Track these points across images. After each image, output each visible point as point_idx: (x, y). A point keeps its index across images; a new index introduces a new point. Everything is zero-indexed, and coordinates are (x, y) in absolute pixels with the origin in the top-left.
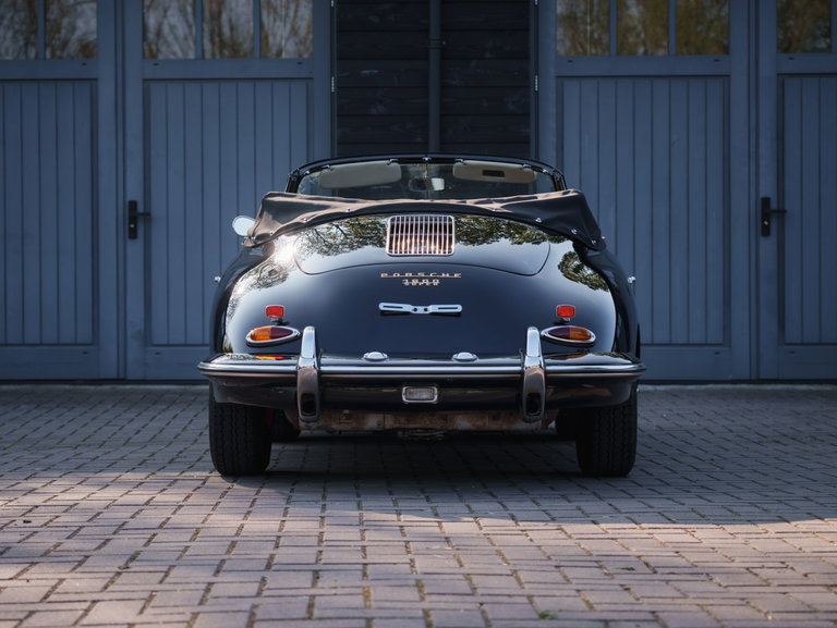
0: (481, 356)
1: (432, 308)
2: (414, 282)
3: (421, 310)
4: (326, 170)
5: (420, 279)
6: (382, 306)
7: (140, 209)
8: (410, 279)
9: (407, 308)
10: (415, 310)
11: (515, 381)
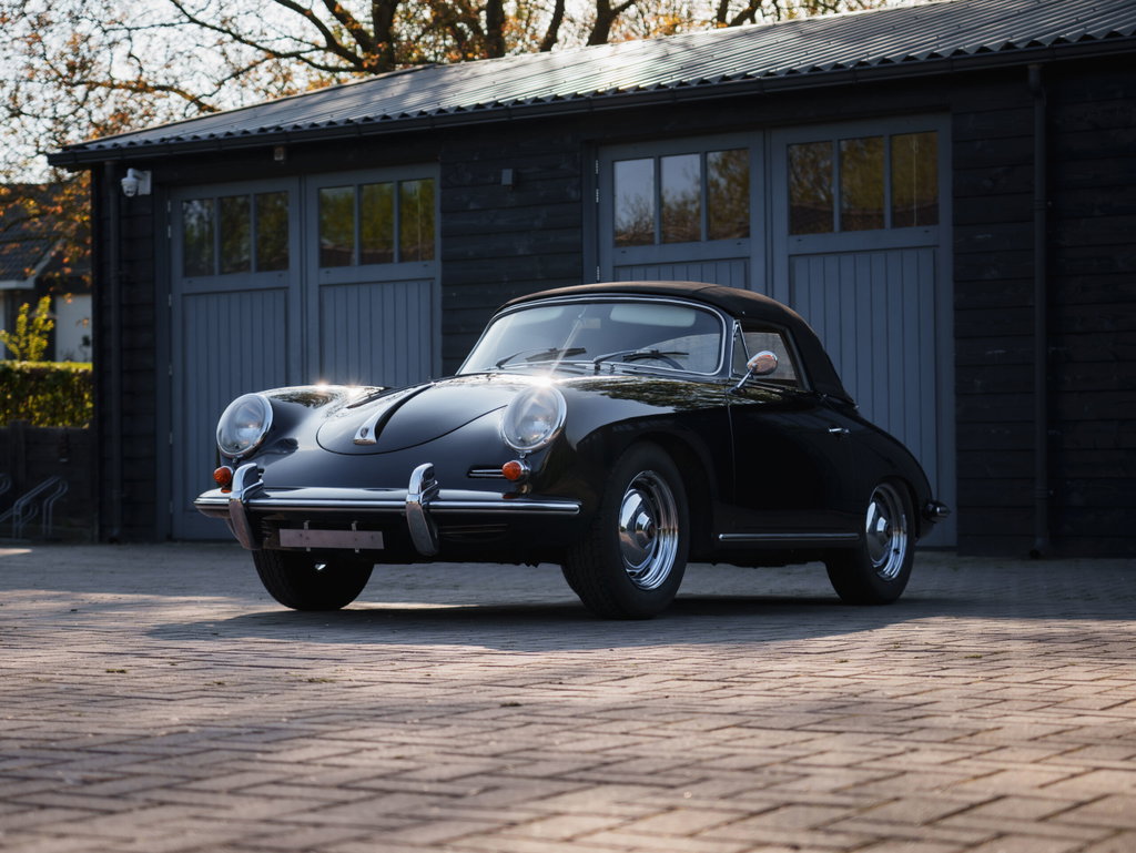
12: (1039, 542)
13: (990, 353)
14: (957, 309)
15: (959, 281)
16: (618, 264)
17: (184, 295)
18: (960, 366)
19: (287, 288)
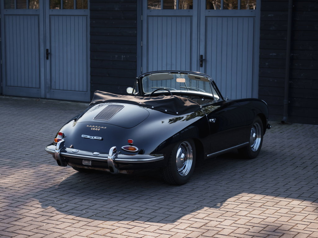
0: (101, 153)
1: (95, 138)
2: (94, 129)
3: (92, 137)
4: (150, 75)
5: (95, 128)
6: (82, 136)
7: (204, 58)
8: (93, 128)
9: (88, 137)
10: (91, 137)
11: (106, 162)
12: (284, 118)
13: (271, 54)
14: (261, 39)
15: (262, 30)
16: (149, 15)
17: (4, 15)
18: (261, 58)
19: (39, 15)
